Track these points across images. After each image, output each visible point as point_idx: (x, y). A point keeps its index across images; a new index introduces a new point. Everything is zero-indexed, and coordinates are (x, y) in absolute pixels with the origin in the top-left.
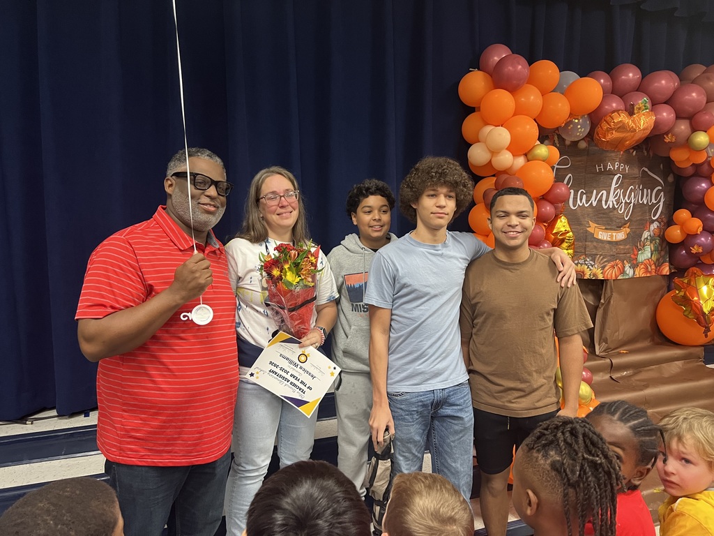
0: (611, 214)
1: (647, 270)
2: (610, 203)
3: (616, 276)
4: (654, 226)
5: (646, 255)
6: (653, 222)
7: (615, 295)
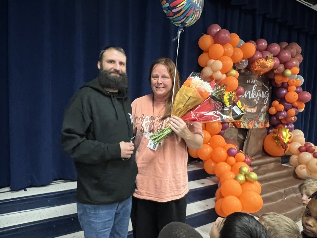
0: (252, 101)
1: (262, 125)
2: (252, 97)
3: (253, 127)
4: (265, 107)
5: (262, 119)
6: (264, 105)
7: (251, 135)
